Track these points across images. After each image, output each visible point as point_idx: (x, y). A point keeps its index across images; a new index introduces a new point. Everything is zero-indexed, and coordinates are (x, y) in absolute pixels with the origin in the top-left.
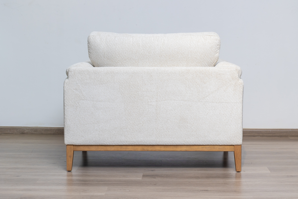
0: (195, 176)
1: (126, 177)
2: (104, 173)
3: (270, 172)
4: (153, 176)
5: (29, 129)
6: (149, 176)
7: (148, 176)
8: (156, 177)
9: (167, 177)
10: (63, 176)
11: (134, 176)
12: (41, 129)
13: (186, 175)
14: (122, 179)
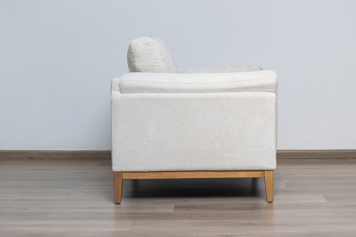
0: (237, 207)
1: (155, 209)
3: (326, 201)
4: (186, 207)
5: (38, 153)
9: (204, 209)
10: (80, 209)
11: (164, 208)
12: (53, 153)
13: (226, 206)
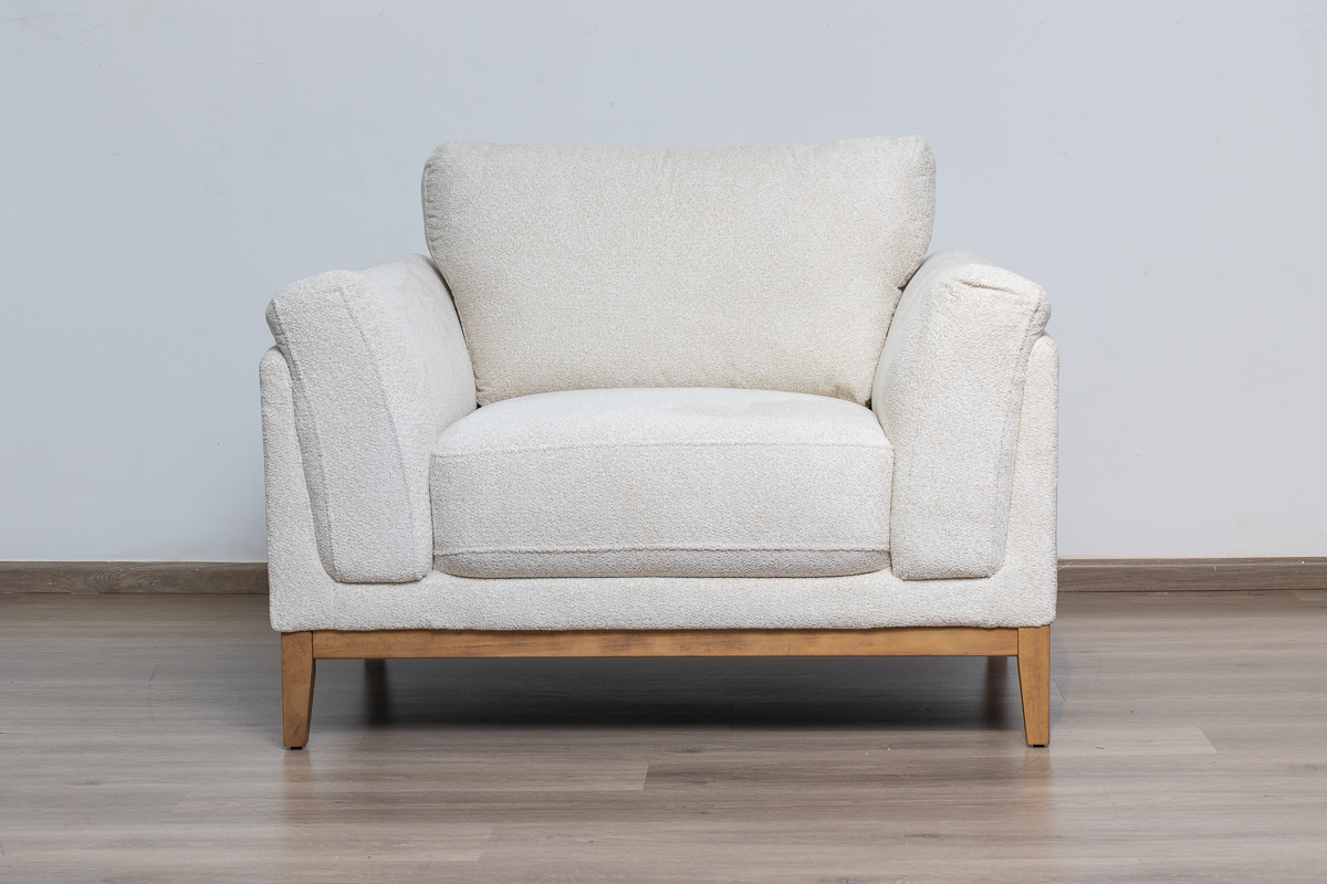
0: (880, 773)
1: (575, 781)
2: (477, 762)
3: (1212, 750)
4: (692, 773)
5: (138, 573)
6: (676, 774)
7: (672, 774)
8: (708, 779)
9: (756, 780)
11: (609, 778)
12: (195, 571)
13: (841, 767)
14: (555, 789)
